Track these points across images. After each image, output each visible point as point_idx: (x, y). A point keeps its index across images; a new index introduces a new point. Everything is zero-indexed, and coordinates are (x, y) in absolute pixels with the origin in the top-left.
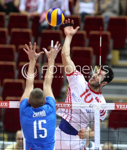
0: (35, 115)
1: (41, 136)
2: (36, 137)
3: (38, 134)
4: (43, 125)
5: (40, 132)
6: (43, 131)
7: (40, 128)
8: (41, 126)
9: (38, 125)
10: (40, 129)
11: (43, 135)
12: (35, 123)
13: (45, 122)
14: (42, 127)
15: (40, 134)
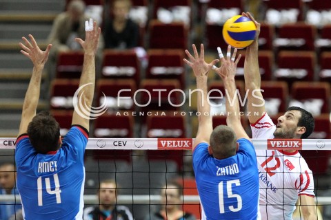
0: (220, 172)
1: (231, 208)
2: (222, 211)
3: (226, 205)
4: (234, 188)
5: (231, 202)
6: (236, 199)
7: (230, 195)
8: (231, 190)
9: (225, 190)
10: (229, 197)
11: (236, 207)
12: (221, 185)
13: (237, 183)
14: (234, 192)
15: (231, 205)
